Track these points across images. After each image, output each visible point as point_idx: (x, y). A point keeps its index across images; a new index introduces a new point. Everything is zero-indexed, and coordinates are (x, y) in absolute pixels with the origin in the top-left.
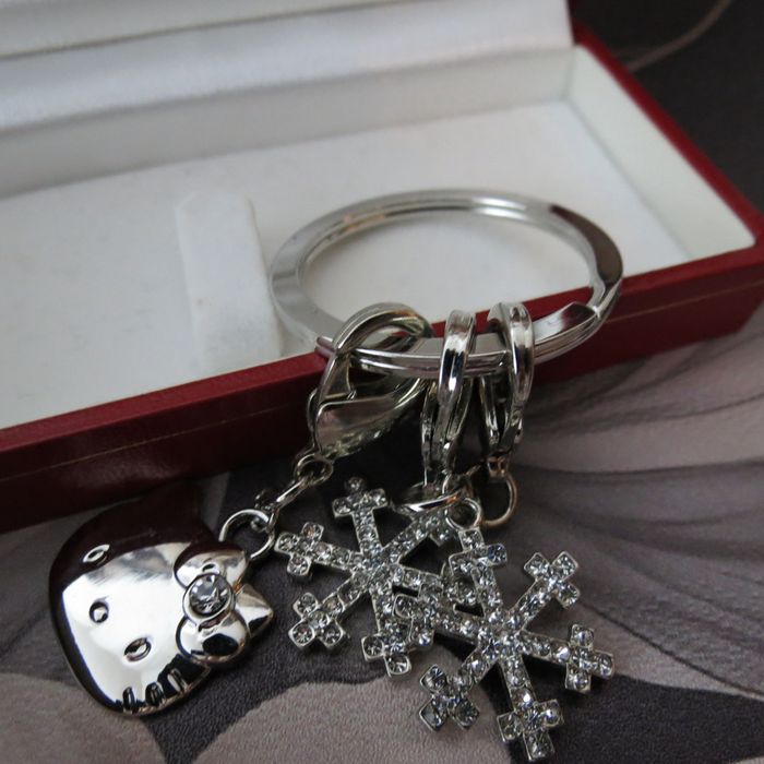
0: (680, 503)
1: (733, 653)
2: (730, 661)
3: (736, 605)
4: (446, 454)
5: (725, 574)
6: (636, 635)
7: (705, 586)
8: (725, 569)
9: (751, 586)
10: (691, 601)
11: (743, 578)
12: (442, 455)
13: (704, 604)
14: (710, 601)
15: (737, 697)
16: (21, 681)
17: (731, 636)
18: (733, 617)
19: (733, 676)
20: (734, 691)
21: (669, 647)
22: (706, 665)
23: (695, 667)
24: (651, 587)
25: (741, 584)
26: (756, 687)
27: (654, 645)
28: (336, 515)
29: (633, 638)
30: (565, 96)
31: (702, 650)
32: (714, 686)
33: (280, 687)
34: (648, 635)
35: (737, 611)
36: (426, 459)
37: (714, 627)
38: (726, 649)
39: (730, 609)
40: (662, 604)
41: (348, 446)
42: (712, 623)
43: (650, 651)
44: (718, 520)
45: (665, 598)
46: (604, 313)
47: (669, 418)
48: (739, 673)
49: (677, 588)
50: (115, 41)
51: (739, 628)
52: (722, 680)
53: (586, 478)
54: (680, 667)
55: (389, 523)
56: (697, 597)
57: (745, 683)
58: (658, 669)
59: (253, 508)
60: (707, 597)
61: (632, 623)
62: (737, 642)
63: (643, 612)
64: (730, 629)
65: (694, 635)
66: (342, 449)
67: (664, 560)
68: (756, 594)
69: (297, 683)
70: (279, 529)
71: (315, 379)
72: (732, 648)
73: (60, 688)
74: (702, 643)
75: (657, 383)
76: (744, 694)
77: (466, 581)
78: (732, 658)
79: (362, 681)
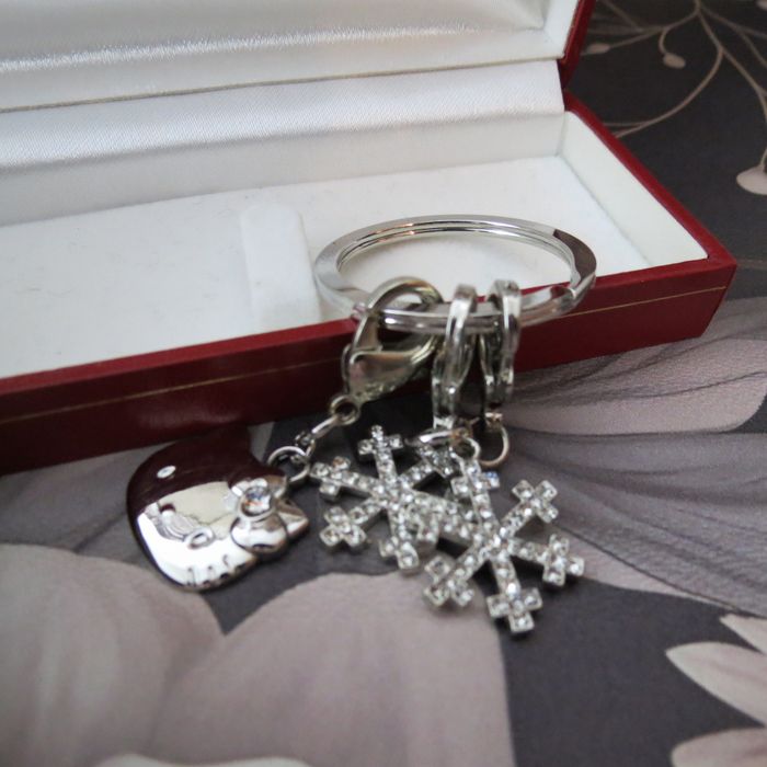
0: (646, 458)
1: (685, 567)
2: (680, 573)
3: (688, 533)
4: (451, 399)
5: (680, 511)
6: (605, 551)
7: (664, 519)
8: (680, 507)
9: (702, 521)
10: (651, 529)
11: (695, 514)
12: (449, 401)
13: (661, 531)
14: (666, 529)
15: (687, 600)
16: (102, 563)
17: (682, 555)
18: (686, 541)
19: (684, 584)
20: (684, 595)
21: (631, 561)
22: (662, 575)
23: (653, 576)
24: (618, 518)
25: (693, 518)
26: (703, 592)
27: (619, 559)
28: (361, 453)
29: (601, 553)
30: (559, 153)
31: (657, 564)
32: (668, 590)
33: (311, 574)
34: (614, 552)
35: (689, 538)
36: (435, 405)
37: (670, 549)
38: (679, 564)
39: (683, 536)
40: (627, 530)
41: (371, 394)
42: (667, 545)
43: (615, 563)
44: (676, 472)
45: (630, 526)
46: (579, 296)
47: (637, 397)
48: (688, 582)
49: (640, 520)
50: (195, 92)
51: (689, 549)
52: (675, 586)
53: (568, 438)
54: (640, 576)
55: (404, 460)
56: (656, 526)
57: (693, 589)
58: (620, 576)
59: (293, 445)
60: (664, 526)
61: (601, 543)
62: (687, 560)
63: (611, 536)
64: (684, 550)
65: (652, 553)
66: (367, 397)
67: (629, 499)
68: (705, 526)
69: (325, 573)
70: (313, 460)
71: (349, 337)
72: (684, 564)
73: (133, 569)
74: (658, 559)
75: (631, 371)
76: (693, 597)
77: (466, 503)
78: (682, 570)
79: (377, 574)
